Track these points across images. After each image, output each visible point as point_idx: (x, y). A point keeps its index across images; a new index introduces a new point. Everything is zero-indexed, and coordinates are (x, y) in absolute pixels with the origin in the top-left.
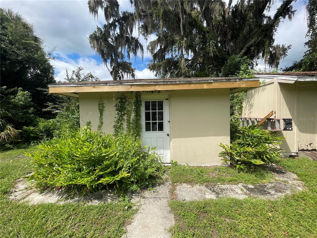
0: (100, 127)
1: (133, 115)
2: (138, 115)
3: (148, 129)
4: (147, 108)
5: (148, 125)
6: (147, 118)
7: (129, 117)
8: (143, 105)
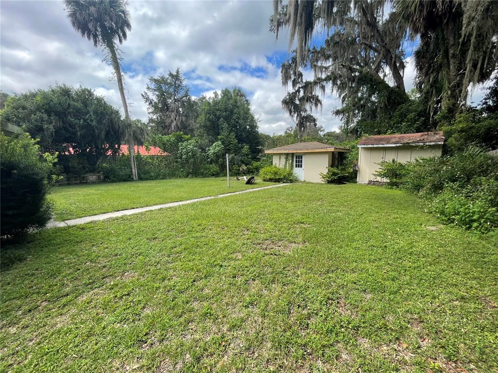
0: (279, 165)
1: (291, 161)
2: (293, 161)
3: (296, 167)
4: (296, 158)
5: (296, 165)
6: (296, 162)
7: (289, 161)
8: (295, 157)
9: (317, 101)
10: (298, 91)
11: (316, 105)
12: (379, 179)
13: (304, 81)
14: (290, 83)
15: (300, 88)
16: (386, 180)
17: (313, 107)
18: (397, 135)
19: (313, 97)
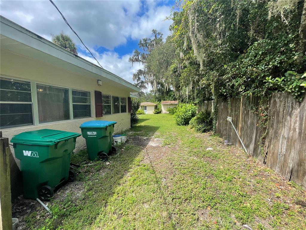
9: (145, 88)
10: (139, 83)
11: (145, 89)
12: (167, 112)
13: (141, 80)
14: (136, 80)
15: (139, 82)
16: (168, 112)
17: (144, 89)
18: (170, 101)
19: (144, 86)
